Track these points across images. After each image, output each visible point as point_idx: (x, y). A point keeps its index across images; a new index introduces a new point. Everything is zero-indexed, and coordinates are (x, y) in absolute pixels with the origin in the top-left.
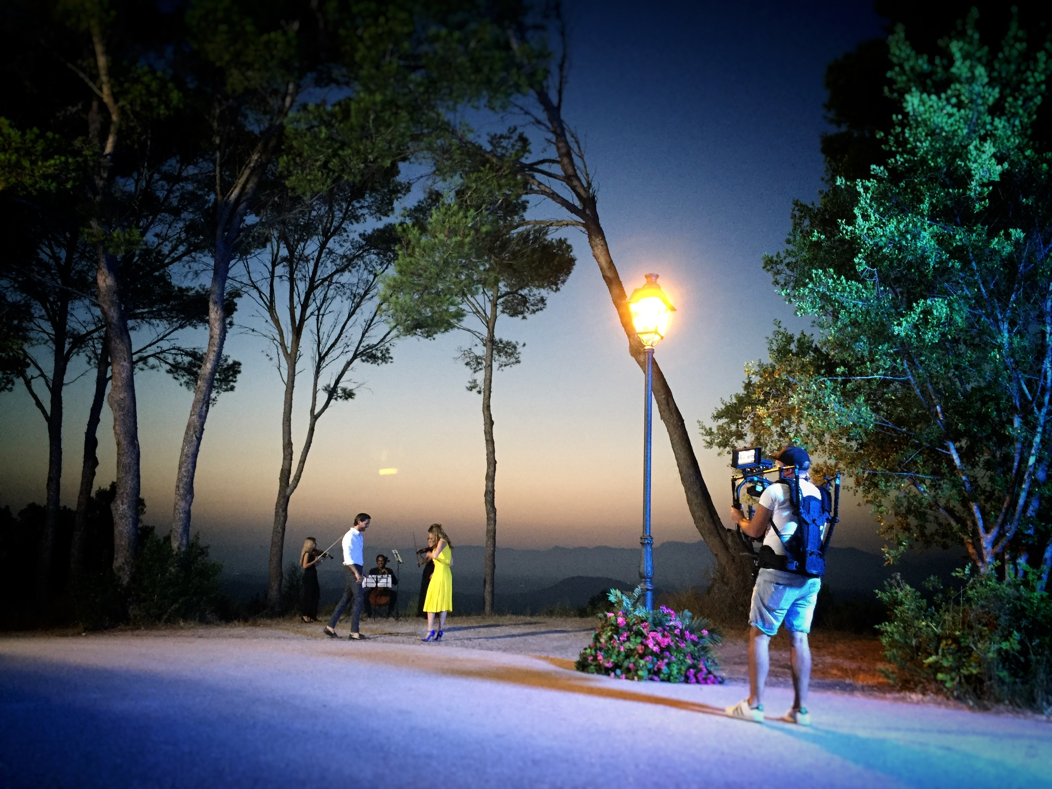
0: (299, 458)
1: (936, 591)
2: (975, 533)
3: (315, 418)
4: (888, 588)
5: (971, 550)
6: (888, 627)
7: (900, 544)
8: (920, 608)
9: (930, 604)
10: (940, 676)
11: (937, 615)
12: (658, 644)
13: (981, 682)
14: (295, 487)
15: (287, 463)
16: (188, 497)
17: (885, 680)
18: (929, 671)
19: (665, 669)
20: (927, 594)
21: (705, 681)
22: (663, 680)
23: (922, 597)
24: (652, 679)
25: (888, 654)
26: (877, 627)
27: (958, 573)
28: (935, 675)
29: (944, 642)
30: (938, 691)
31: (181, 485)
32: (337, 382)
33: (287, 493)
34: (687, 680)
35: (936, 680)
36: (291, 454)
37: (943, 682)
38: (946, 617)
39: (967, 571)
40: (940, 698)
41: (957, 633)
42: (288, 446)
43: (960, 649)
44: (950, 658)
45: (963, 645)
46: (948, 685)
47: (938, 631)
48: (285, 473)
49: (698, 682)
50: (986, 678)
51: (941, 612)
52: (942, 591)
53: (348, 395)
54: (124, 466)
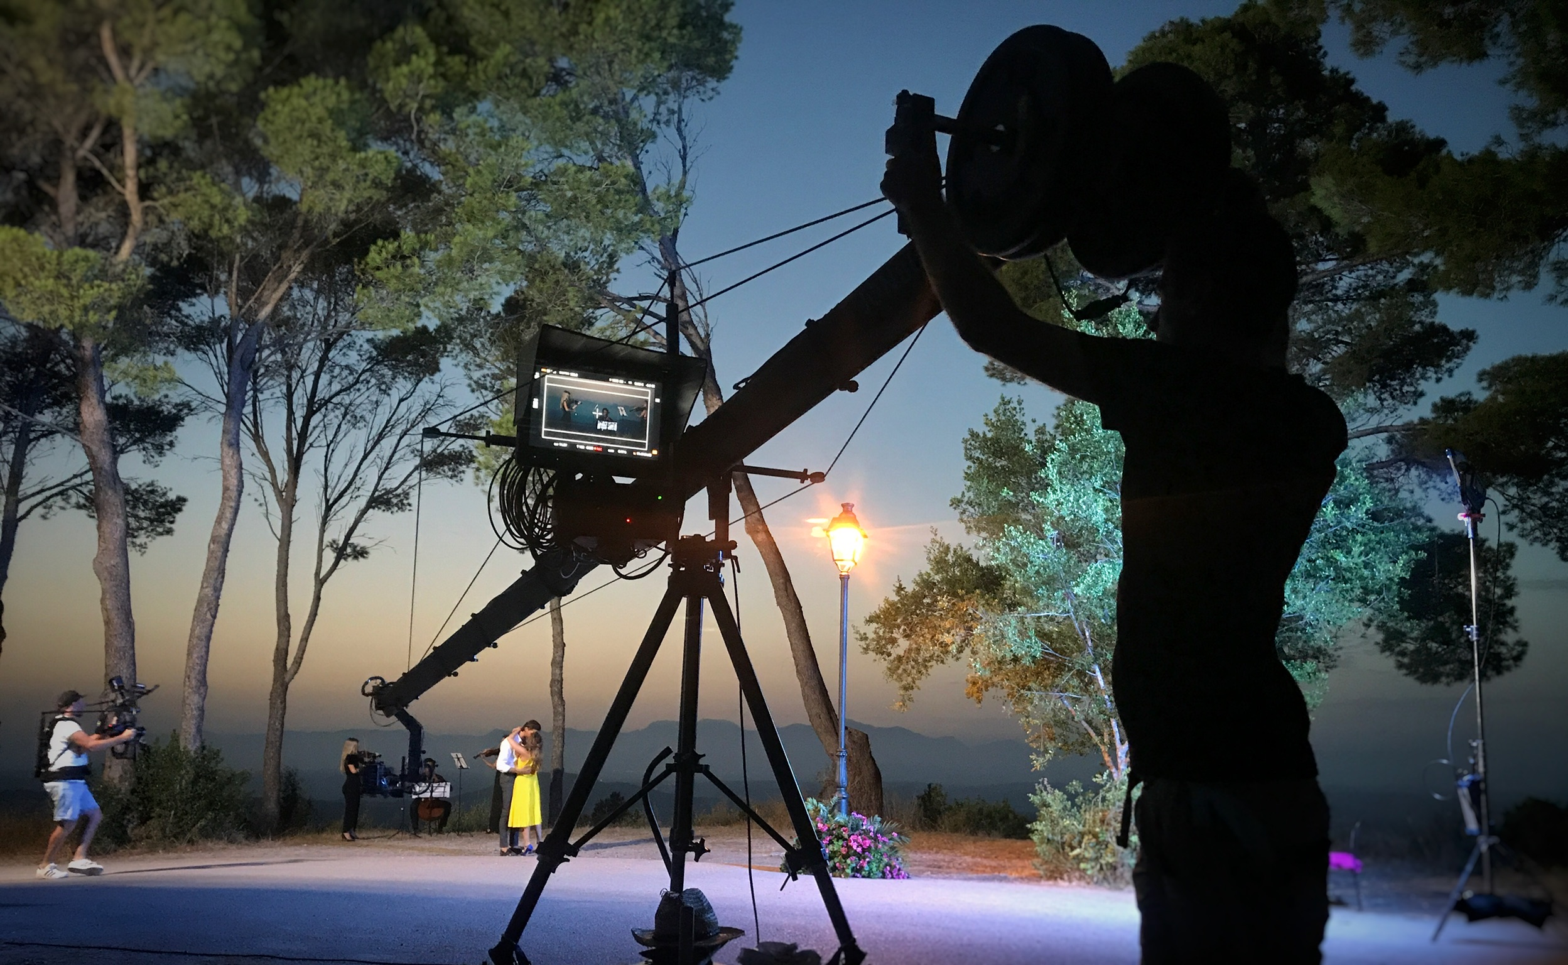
0: (300, 634)
1: (1077, 794)
2: (1112, 744)
3: (320, 582)
4: (1038, 792)
5: (1107, 758)
6: (1038, 826)
7: (1046, 751)
8: (1065, 808)
9: (1073, 806)
10: (1082, 866)
11: (1078, 815)
12: (859, 845)
13: (1115, 868)
14: (296, 673)
15: (284, 640)
16: (202, 691)
17: (1035, 872)
18: (1074, 862)
19: (866, 868)
20: (1071, 797)
21: (898, 876)
22: (863, 877)
23: (1068, 800)
24: (854, 876)
25: (1038, 849)
26: (1029, 826)
27: (1098, 779)
28: (1078, 864)
29: (1086, 838)
30: (1081, 878)
31: (193, 675)
32: (348, 536)
33: (287, 680)
34: (884, 877)
35: (1078, 869)
36: (289, 629)
37: (1085, 870)
38: (1087, 816)
39: (1105, 777)
40: (1083, 883)
41: (1098, 830)
42: (284, 620)
43: (1098, 843)
44: (1091, 851)
45: (1101, 839)
46: (1089, 872)
47: (1080, 828)
48: (281, 654)
49: (892, 877)
50: (1119, 866)
51: (1082, 811)
52: (1083, 794)
53: (360, 553)
54: (117, 650)
